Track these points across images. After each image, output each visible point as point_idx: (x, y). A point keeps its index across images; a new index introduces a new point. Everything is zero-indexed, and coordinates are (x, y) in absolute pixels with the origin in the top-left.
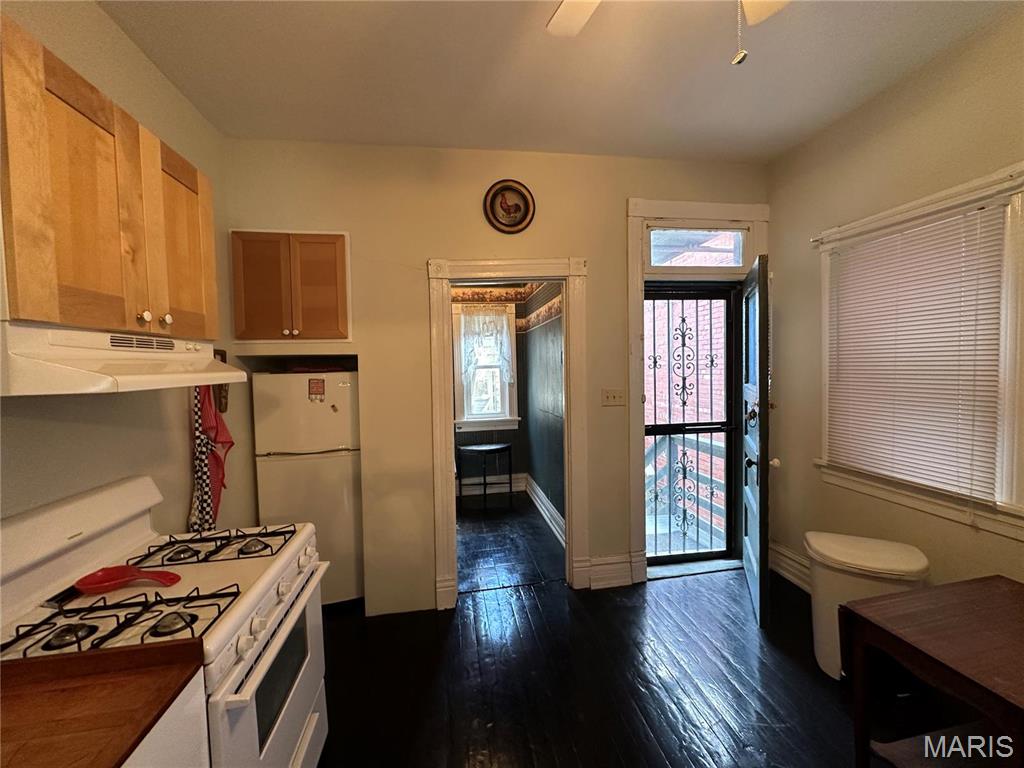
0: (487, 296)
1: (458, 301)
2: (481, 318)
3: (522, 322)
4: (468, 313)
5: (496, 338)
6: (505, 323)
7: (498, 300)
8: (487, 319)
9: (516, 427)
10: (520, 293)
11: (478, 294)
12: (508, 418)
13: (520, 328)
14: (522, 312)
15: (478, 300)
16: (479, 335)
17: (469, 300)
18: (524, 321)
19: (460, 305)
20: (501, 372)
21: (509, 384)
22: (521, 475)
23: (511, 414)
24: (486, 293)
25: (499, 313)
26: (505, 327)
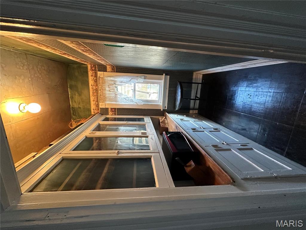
0: (94, 88)
1: (98, 104)
2: (107, 92)
3: (109, 68)
4: (104, 100)
5: (119, 85)
6: (109, 79)
7: (96, 81)
8: (107, 89)
9: (168, 77)
10: (91, 67)
11: (93, 93)
12: (163, 81)
13: (113, 69)
14: (103, 68)
15: (97, 93)
16: (116, 95)
17: (97, 98)
18: (108, 67)
19: (100, 104)
20: (137, 83)
21: (145, 79)
22: (194, 77)
23: (161, 79)
24: (92, 88)
25: (104, 82)
26: (112, 79)
